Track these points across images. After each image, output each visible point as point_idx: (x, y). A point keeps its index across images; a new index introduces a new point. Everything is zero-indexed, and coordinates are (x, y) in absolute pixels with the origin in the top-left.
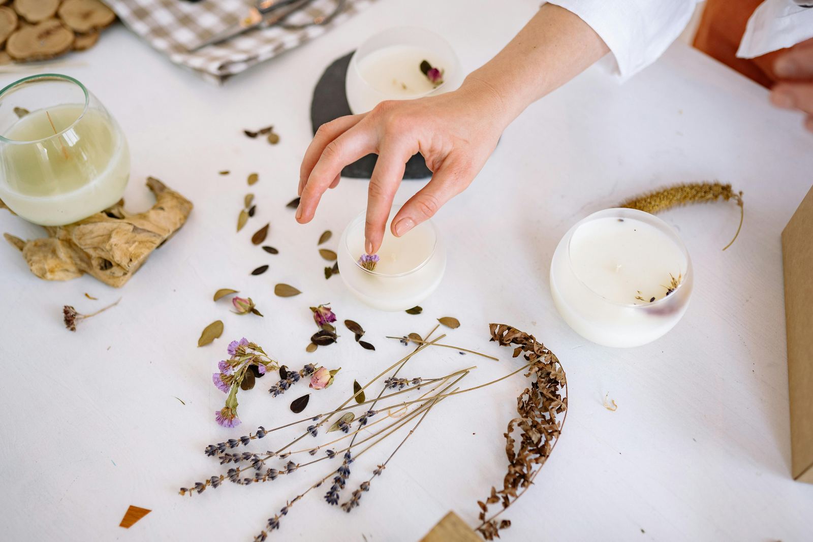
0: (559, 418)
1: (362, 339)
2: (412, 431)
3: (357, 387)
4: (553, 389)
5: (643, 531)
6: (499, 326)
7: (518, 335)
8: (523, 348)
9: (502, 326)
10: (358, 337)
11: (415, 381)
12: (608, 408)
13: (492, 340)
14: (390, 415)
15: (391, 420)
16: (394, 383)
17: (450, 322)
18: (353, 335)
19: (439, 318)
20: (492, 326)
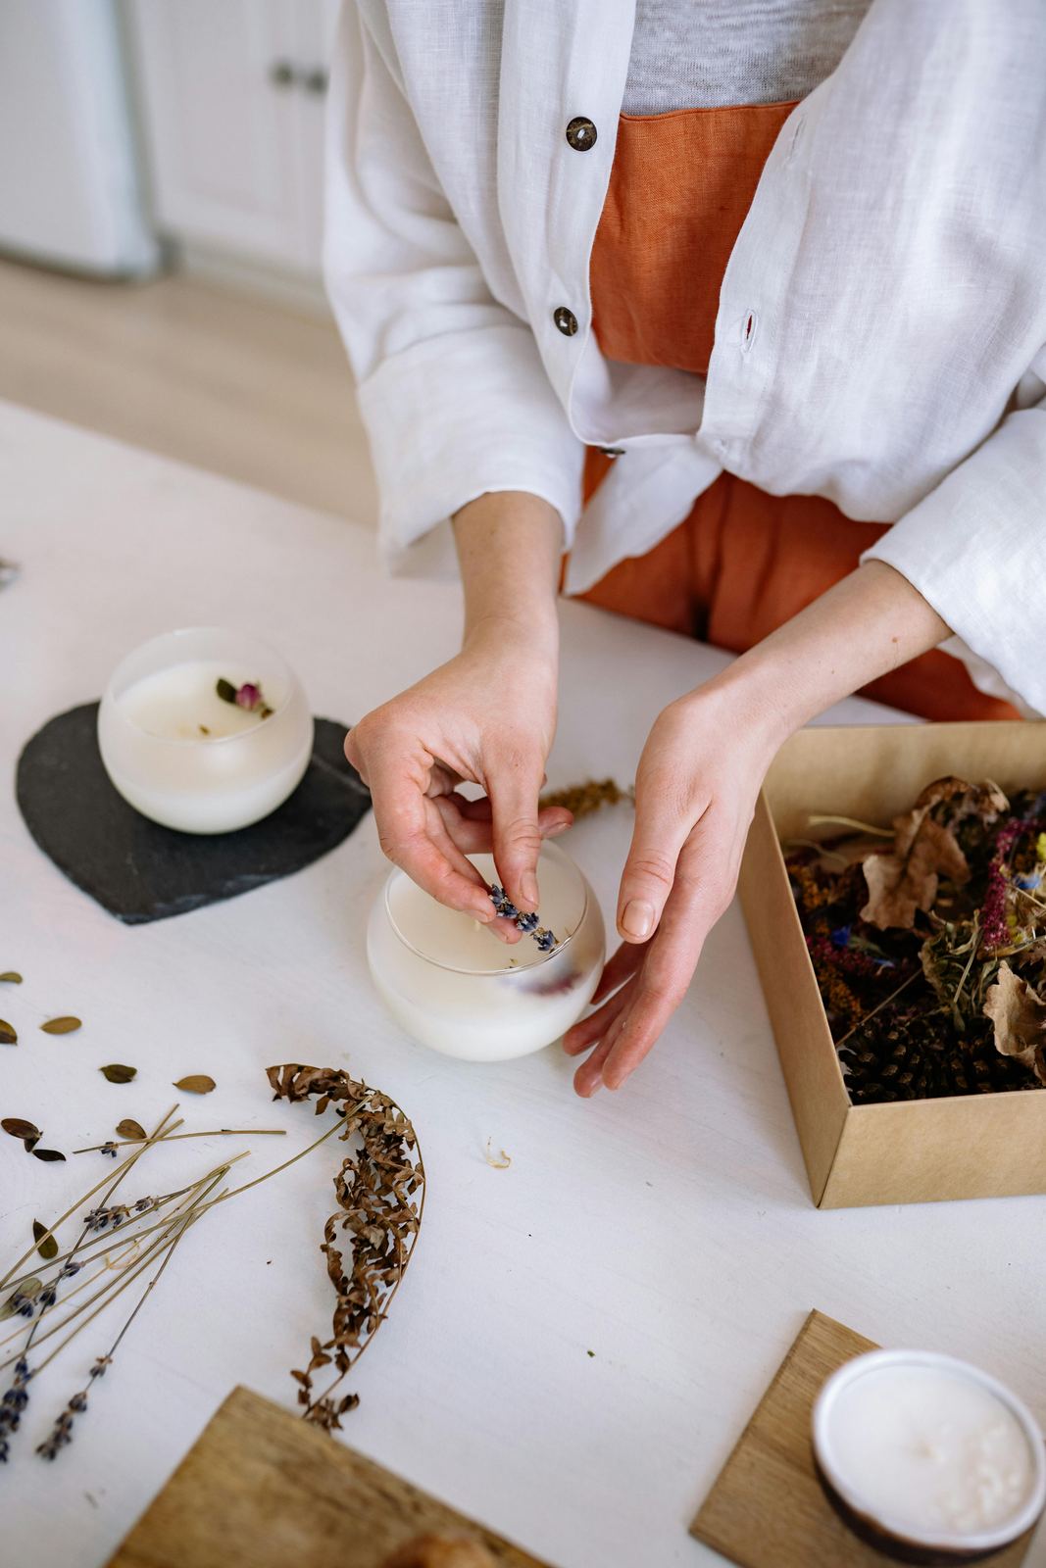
0: (413, 1199)
1: (38, 1146)
2: (152, 1284)
3: (39, 1230)
4: (394, 1153)
5: (591, 1354)
6: (282, 1069)
7: (317, 1075)
8: (330, 1096)
9: (287, 1067)
10: (30, 1144)
11: (141, 1205)
12: (497, 1167)
13: (277, 1097)
14: (109, 1266)
15: (111, 1274)
16: (104, 1219)
17: (198, 1085)
18: (20, 1142)
19: (176, 1082)
20: (272, 1072)
